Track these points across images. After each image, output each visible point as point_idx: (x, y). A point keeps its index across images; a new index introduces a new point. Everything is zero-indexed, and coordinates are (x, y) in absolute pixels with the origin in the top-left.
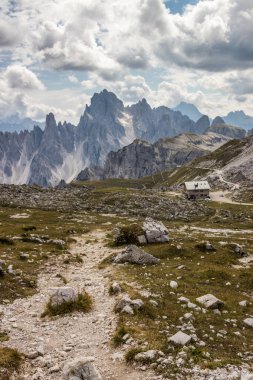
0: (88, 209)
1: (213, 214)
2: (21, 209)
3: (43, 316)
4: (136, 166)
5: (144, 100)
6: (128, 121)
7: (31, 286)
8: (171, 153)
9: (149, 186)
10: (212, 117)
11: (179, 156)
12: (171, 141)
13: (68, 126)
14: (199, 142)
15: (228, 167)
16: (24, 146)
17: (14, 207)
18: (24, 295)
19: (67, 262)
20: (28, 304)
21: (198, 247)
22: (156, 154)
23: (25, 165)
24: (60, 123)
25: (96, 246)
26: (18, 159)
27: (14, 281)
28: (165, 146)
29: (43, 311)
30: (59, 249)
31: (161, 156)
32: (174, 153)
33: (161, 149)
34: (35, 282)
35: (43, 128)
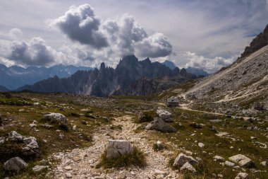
0: (118, 109)
1: (180, 115)
2: (86, 107)
3: (98, 167)
4: (143, 90)
6: (140, 68)
7: (88, 140)
8: (160, 85)
9: (148, 100)
10: (181, 68)
11: (164, 86)
12: (160, 78)
13: (111, 69)
14: (174, 80)
15: (188, 93)
17: (83, 105)
18: (81, 146)
19: (112, 128)
20: (84, 154)
21: (191, 125)
23: (89, 86)
24: (107, 67)
25: (127, 122)
27: (75, 135)
29: (98, 162)
30: (106, 121)
31: (155, 86)
33: (156, 82)
34: (91, 137)
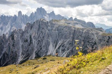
4: (38, 30)
5: (53, 12)
6: (47, 17)
8: (56, 26)
11: (59, 28)
12: (57, 21)
13: (26, 16)
14: (69, 23)
16: (10, 21)
22: (49, 26)
23: (8, 27)
24: (23, 15)
26: (7, 25)
28: (53, 23)
31: (51, 27)
32: (57, 26)
33: (52, 24)
35: (17, 16)
